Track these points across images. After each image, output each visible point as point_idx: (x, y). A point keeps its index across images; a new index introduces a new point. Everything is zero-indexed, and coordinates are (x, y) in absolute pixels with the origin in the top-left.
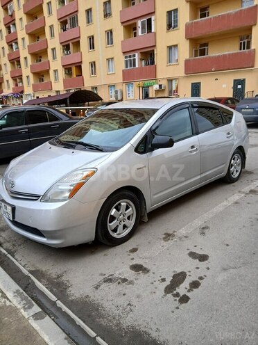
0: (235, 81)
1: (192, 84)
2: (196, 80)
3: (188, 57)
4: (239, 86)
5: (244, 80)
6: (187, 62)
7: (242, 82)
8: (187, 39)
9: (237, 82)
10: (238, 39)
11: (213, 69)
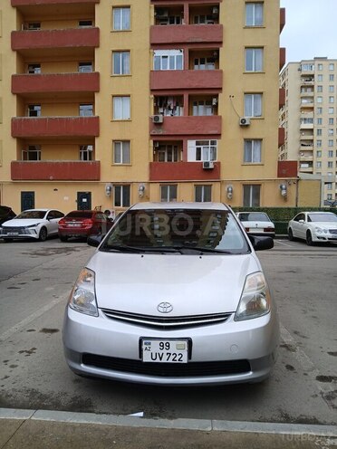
0: (79, 193)
1: (22, 193)
2: (27, 189)
3: (15, 160)
4: (85, 200)
5: (90, 193)
6: (14, 165)
7: (88, 196)
8: (14, 137)
9: (81, 195)
10: (78, 148)
11: (51, 178)
